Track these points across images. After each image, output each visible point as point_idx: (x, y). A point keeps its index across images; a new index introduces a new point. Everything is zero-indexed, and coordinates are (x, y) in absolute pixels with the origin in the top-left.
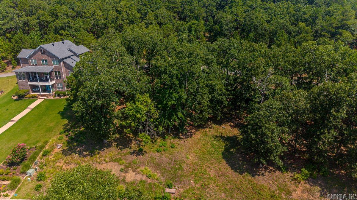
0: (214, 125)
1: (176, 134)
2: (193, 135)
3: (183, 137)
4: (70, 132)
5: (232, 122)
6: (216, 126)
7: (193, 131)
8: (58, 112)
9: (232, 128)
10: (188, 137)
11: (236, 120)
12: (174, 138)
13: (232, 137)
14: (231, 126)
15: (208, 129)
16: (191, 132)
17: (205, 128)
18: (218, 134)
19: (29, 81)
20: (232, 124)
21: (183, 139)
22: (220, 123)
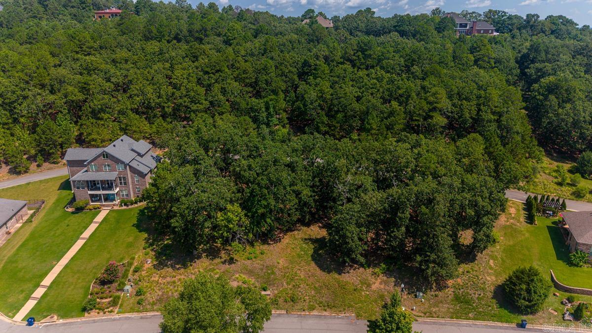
0: (302, 228)
1: (264, 240)
2: (282, 240)
3: (271, 243)
4: (155, 246)
5: (320, 223)
6: (305, 228)
7: (281, 235)
8: (132, 224)
9: (320, 229)
10: (277, 242)
11: (324, 220)
12: (263, 244)
13: (320, 238)
14: (319, 227)
15: (296, 232)
16: (280, 237)
17: (294, 231)
18: (307, 237)
19: (89, 190)
20: (321, 225)
21: (272, 244)
22: (308, 225)
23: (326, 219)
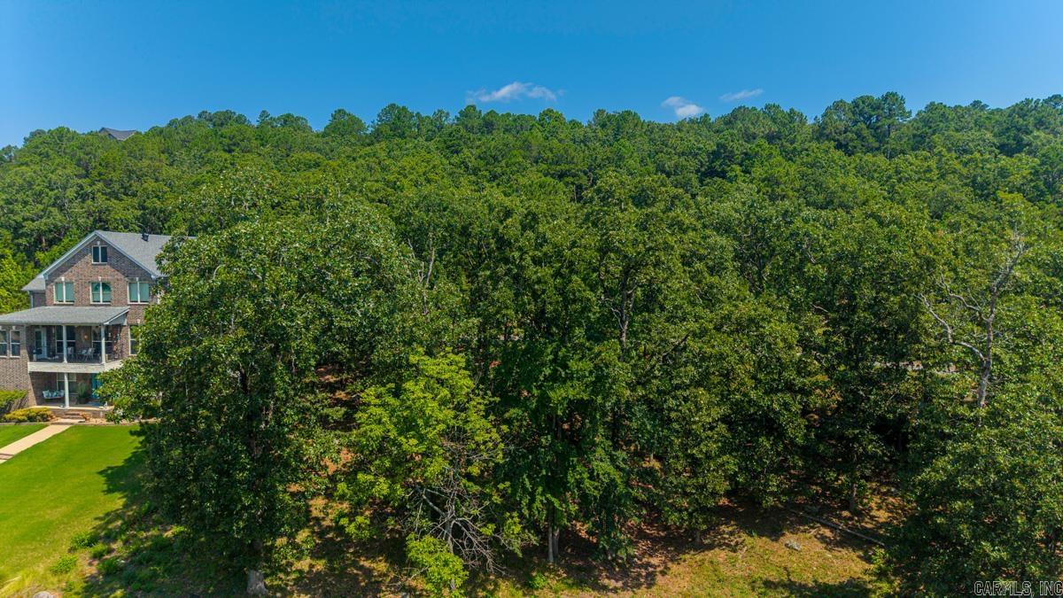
0: (744, 536)
1: (579, 568)
2: (659, 578)
3: (612, 583)
5: (825, 525)
6: (759, 543)
7: (654, 561)
9: (830, 550)
10: (639, 586)
11: (839, 517)
12: (570, 586)
13: (841, 586)
14: (823, 539)
15: (720, 555)
16: (648, 564)
17: (710, 547)
18: (773, 576)
19: (31, 359)
20: (828, 533)
21: (615, 590)
22: (771, 524)
23: (846, 513)
